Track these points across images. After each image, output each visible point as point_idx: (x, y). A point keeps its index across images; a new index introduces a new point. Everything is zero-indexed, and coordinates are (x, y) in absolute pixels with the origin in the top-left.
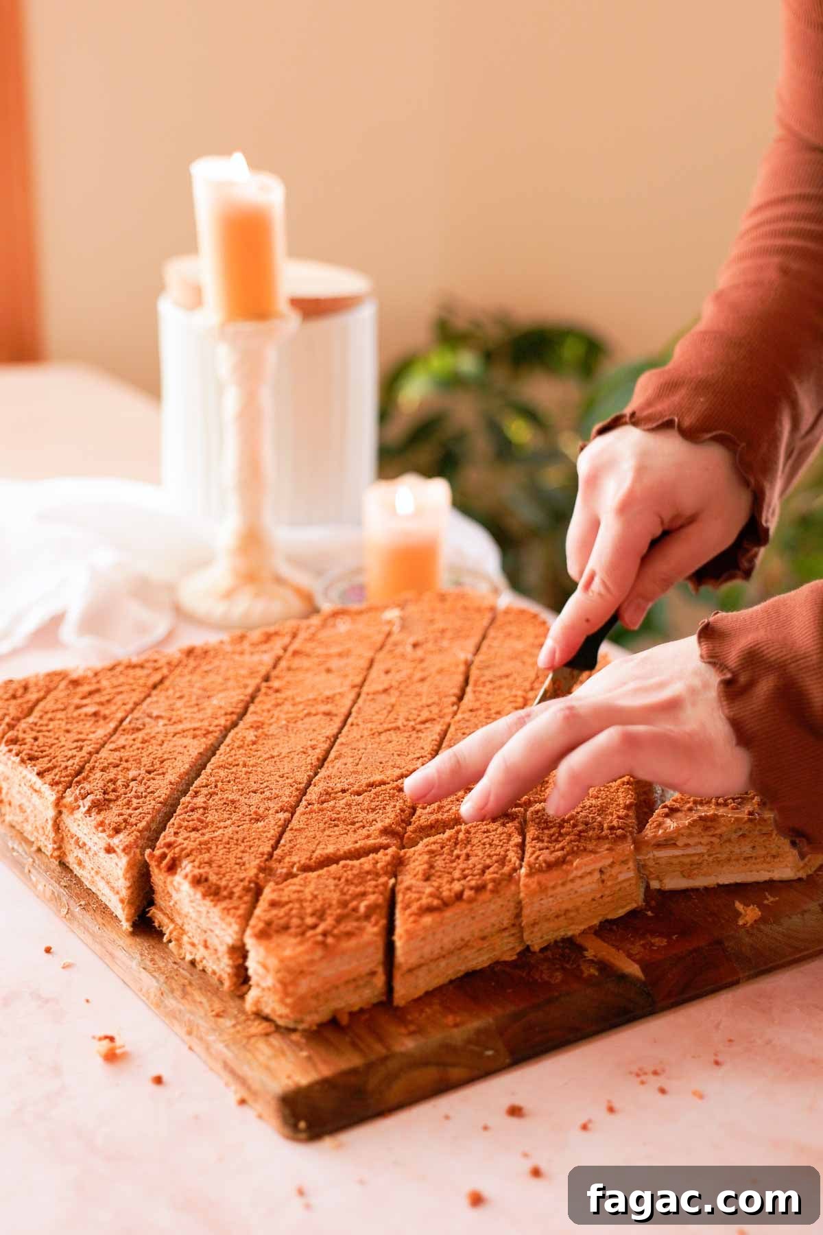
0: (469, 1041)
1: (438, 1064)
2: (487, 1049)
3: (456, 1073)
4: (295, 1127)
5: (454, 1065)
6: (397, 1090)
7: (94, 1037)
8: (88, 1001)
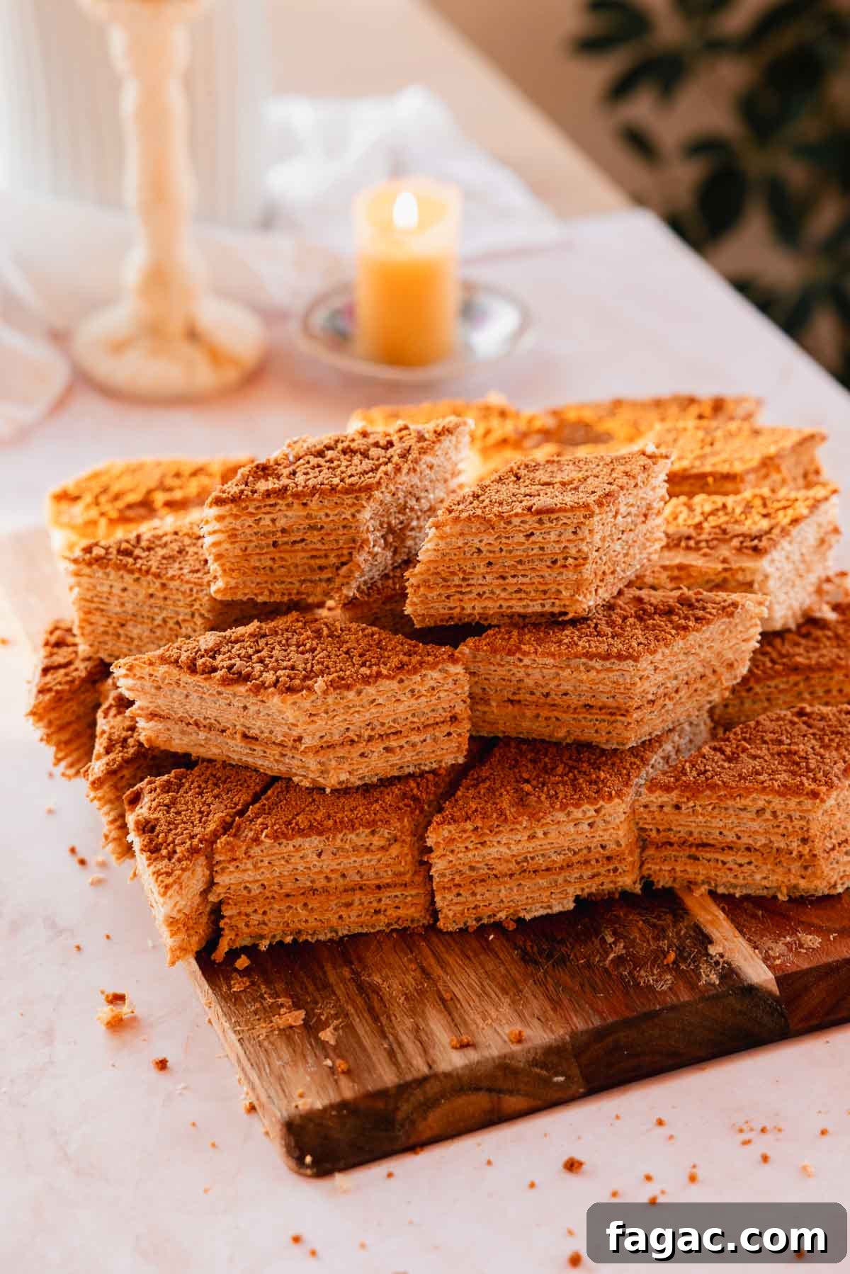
0: (535, 1063)
1: (490, 1090)
2: (557, 1074)
3: (513, 1102)
4: (300, 1161)
5: (511, 1092)
6: (434, 1120)
7: (103, 992)
8: (108, 937)
